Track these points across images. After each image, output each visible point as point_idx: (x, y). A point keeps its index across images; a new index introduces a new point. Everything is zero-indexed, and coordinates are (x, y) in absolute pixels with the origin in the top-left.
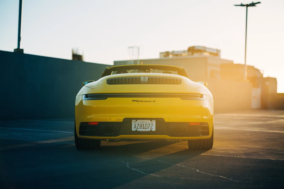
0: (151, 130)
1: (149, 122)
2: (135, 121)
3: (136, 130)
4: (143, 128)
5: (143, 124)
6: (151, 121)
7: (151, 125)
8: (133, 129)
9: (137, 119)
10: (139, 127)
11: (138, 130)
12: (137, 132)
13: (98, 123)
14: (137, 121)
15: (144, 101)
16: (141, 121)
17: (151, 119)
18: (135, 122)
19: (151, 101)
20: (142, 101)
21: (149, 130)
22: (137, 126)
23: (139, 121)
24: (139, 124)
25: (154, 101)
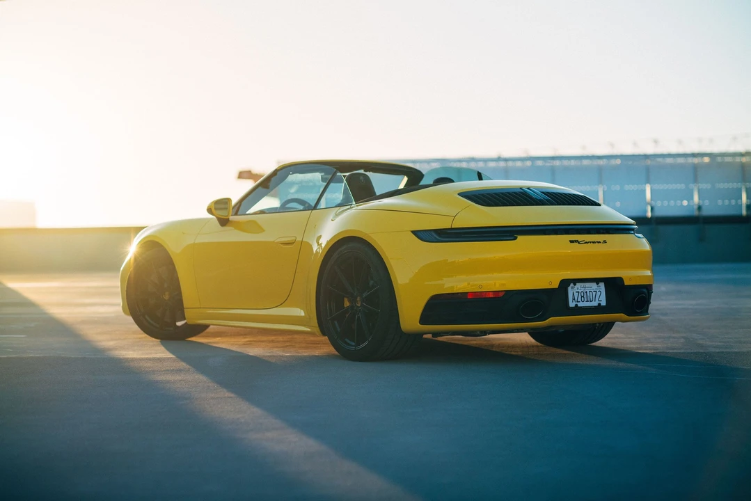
0: (599, 303)
1: (594, 285)
2: (572, 285)
3: (576, 305)
4: (587, 301)
5: (586, 292)
6: (597, 284)
7: (598, 293)
8: (572, 304)
9: (575, 281)
10: (579, 300)
11: (580, 305)
12: (578, 311)
13: (503, 293)
14: (575, 285)
16: (583, 285)
17: (597, 281)
18: (572, 288)
19: (600, 242)
20: (586, 243)
21: (595, 304)
22: (576, 294)
23: (578, 285)
24: (580, 291)
25: (605, 242)
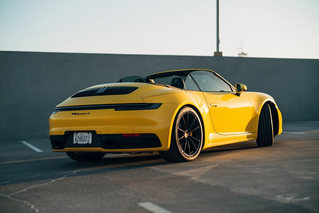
0: (88, 143)
1: (86, 134)
2: (76, 133)
3: (77, 143)
4: (82, 141)
5: (82, 137)
6: (88, 133)
7: (88, 138)
8: (75, 142)
9: (77, 132)
10: (79, 140)
11: (79, 143)
12: (77, 145)
14: (77, 133)
15: (81, 114)
16: (81, 133)
18: (76, 135)
19: (86, 114)
20: (79, 114)
21: (86, 142)
22: (77, 138)
23: (79, 134)
25: (88, 113)
